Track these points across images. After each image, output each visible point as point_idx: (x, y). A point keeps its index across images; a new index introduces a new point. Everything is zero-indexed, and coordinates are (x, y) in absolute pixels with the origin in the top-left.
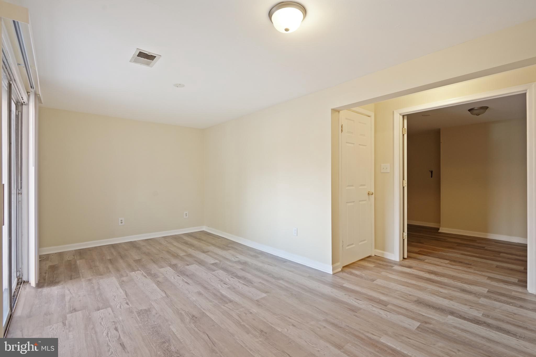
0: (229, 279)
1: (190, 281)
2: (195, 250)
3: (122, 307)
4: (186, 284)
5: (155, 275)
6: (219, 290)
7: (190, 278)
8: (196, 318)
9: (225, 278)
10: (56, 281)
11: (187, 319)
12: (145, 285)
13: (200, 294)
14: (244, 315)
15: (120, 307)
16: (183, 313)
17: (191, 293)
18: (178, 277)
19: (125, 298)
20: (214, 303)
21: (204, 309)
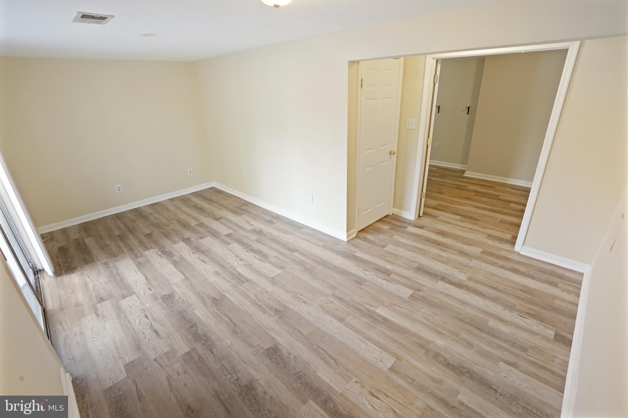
0: (244, 254)
1: (206, 259)
2: (207, 217)
3: (146, 293)
4: (203, 263)
5: (170, 254)
6: (236, 268)
7: (205, 254)
8: (217, 300)
9: (240, 253)
10: (72, 267)
11: (209, 303)
12: (162, 267)
13: (217, 273)
14: (261, 294)
15: (144, 293)
16: (204, 296)
17: (208, 273)
18: (194, 254)
19: (146, 283)
20: (231, 283)
21: (223, 291)
